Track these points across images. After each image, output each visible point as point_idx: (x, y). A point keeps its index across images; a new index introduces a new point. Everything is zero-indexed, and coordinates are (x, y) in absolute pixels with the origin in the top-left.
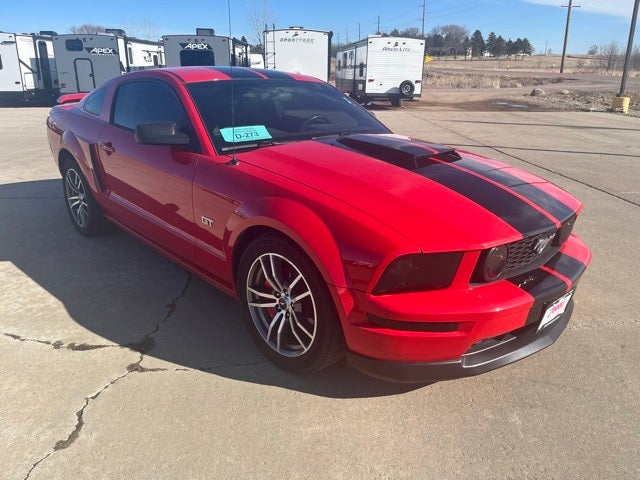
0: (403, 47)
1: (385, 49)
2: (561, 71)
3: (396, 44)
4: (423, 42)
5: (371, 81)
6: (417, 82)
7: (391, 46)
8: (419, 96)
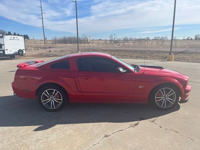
0: (17, 39)
1: (10, 39)
2: (45, 45)
3: (14, 38)
4: (23, 37)
5: (6, 50)
6: (23, 50)
7: (12, 38)
8: (25, 54)
